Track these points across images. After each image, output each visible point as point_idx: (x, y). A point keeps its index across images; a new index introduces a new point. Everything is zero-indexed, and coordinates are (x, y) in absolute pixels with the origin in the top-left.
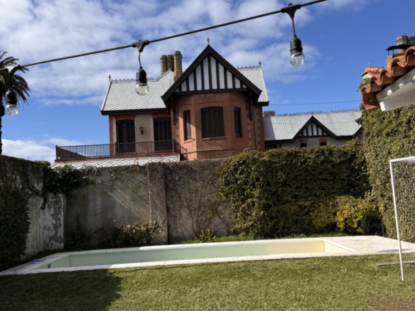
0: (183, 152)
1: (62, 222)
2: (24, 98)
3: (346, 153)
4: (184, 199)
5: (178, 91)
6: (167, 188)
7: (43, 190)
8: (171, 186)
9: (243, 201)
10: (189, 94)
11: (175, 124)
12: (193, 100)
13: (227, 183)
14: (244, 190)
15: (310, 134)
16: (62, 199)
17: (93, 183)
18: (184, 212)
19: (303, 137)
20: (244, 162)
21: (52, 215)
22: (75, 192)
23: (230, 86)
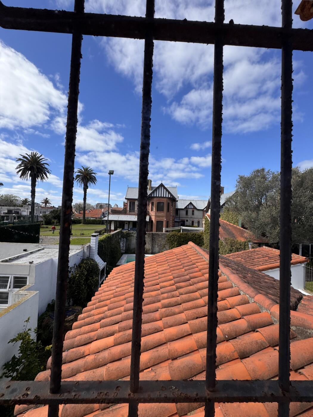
0: (150, 215)
1: (125, 246)
4: (156, 243)
5: (151, 196)
6: (153, 239)
9: (172, 245)
10: (154, 197)
11: (148, 206)
14: (172, 242)
15: (189, 207)
16: (125, 240)
17: (133, 236)
18: (156, 246)
19: (187, 208)
20: (173, 235)
21: (122, 244)
22: (128, 238)
23: (167, 196)
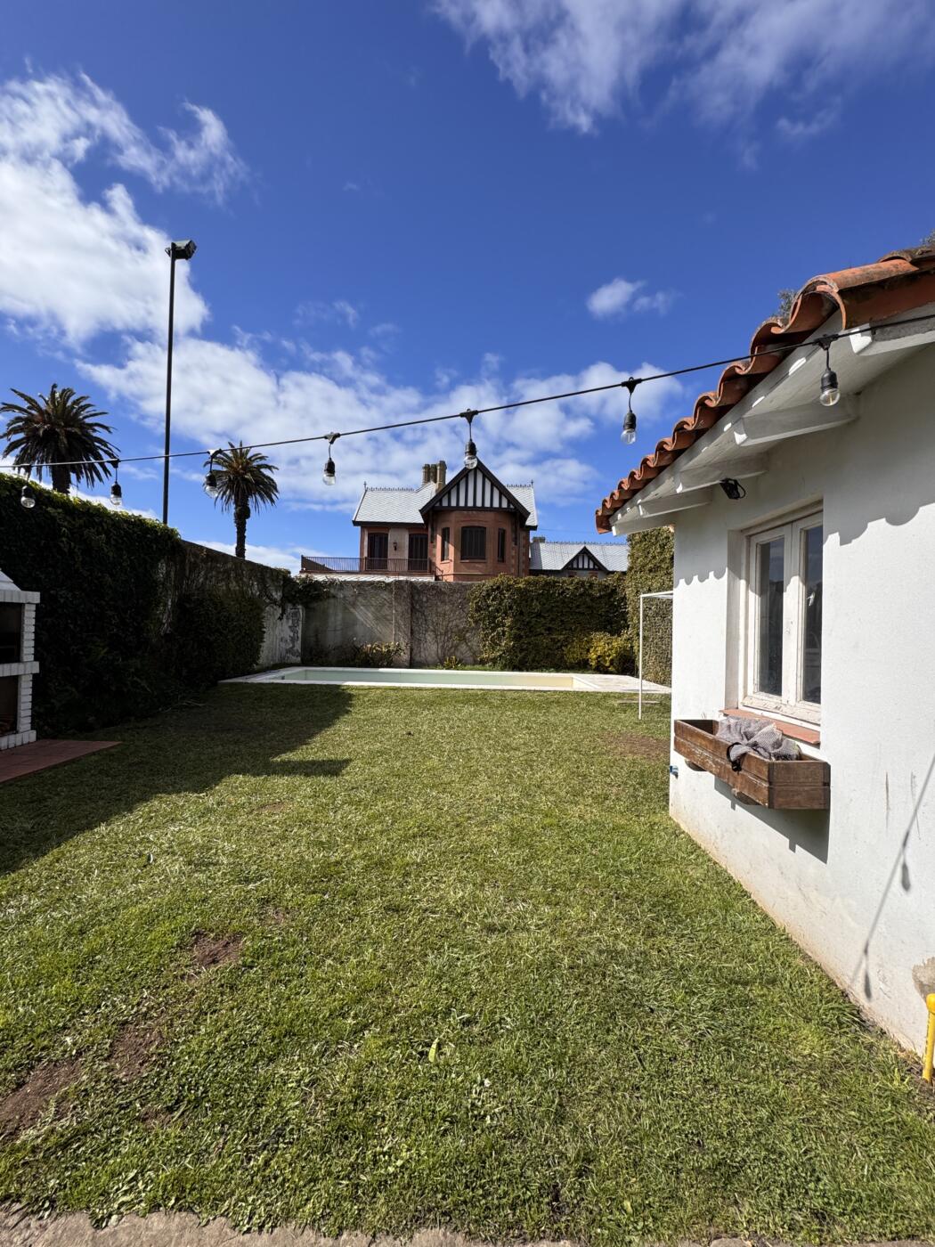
0: (439, 573)
1: (300, 635)
2: (272, 501)
3: (607, 587)
4: (430, 623)
5: (438, 505)
6: (413, 609)
7: (282, 599)
8: (418, 607)
9: (493, 629)
10: (450, 509)
11: (432, 542)
12: (454, 517)
13: (478, 609)
14: (495, 618)
15: (580, 566)
16: (301, 611)
17: (334, 597)
18: (430, 637)
19: (573, 569)
20: (498, 588)
21: (290, 627)
22: (315, 605)
23: (496, 504)
